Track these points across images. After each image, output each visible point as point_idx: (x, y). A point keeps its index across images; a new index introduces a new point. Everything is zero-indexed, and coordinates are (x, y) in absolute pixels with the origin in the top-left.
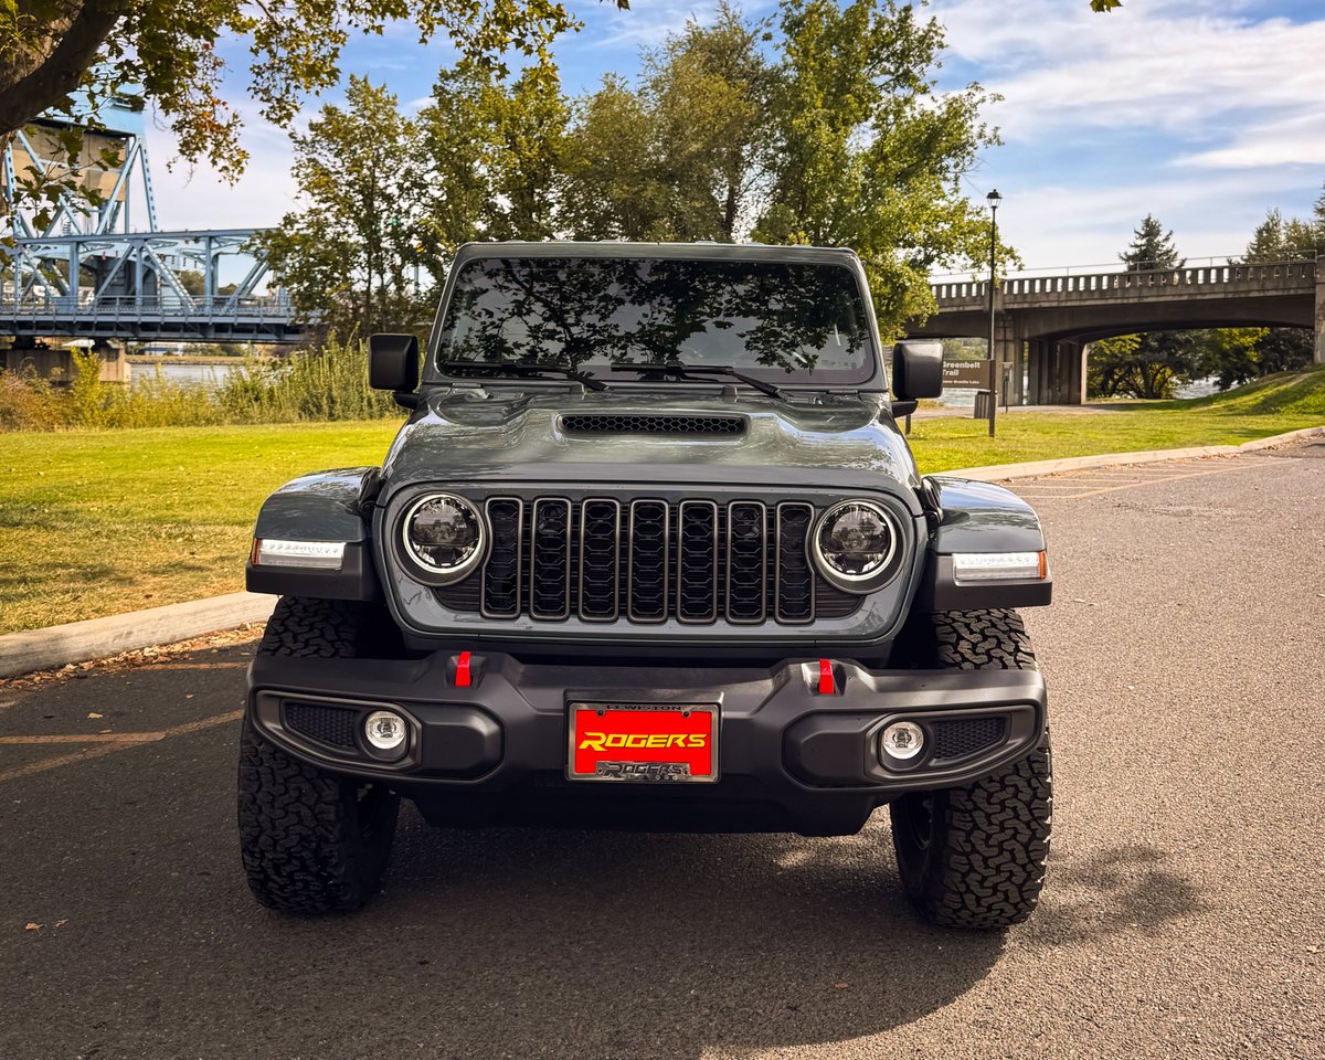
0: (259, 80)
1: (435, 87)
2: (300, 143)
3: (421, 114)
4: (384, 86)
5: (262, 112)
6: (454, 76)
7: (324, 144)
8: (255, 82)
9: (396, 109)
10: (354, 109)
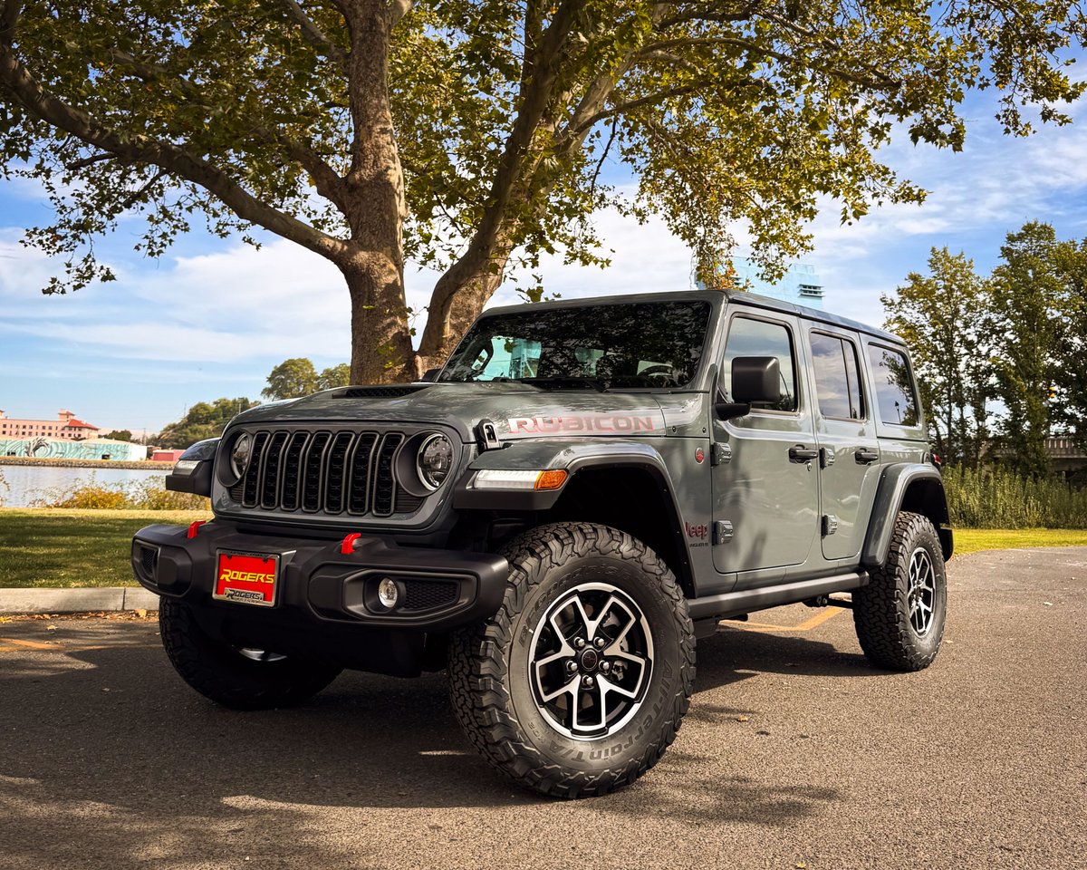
0: (756, 252)
1: (1002, 248)
2: (890, 305)
3: (995, 273)
4: (962, 254)
5: (758, 275)
6: (1021, 238)
7: (910, 304)
8: (753, 254)
9: (972, 271)
10: (935, 274)
